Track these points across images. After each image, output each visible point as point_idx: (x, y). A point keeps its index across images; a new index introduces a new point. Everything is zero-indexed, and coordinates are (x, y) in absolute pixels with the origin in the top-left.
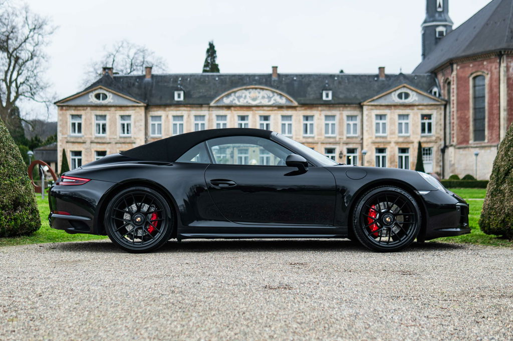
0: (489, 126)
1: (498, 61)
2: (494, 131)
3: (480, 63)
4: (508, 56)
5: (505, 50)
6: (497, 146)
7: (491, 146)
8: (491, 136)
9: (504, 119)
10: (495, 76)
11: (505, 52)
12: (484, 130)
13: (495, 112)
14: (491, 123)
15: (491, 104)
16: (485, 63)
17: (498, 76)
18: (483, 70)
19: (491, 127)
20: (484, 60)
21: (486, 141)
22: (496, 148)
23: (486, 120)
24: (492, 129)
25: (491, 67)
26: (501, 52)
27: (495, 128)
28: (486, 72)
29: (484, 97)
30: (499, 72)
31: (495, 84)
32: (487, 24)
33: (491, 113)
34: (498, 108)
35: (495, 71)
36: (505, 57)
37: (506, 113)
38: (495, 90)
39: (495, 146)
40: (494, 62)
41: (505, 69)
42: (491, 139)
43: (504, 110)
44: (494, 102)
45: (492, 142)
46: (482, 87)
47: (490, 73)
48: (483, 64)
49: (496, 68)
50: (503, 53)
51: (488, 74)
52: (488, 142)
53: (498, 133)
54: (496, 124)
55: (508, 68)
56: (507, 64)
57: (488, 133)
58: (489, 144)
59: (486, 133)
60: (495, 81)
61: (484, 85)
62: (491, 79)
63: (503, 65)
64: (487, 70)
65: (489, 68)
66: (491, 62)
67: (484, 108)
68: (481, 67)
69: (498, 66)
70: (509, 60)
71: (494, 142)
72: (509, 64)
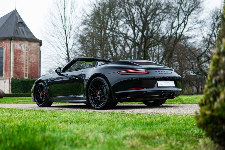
0: (5, 70)
1: (10, 42)
2: (8, 72)
3: (1, 42)
4: (14, 40)
5: (13, 37)
6: (9, 79)
7: (6, 79)
8: (6, 74)
9: (12, 67)
10: (8, 48)
11: (13, 38)
12: (3, 72)
13: (8, 64)
14: (6, 69)
15: (6, 60)
16: (4, 42)
17: (10, 48)
18: (2, 45)
19: (6, 70)
20: (3, 41)
21: (4, 76)
22: (9, 80)
23: (4, 67)
24: (7, 72)
25: (6, 44)
26: (11, 38)
27: (8, 71)
28: (4, 46)
29: (3, 57)
30: (10, 47)
31: (8, 52)
32: (3, 26)
33: (6, 64)
34: (9, 63)
35: (8, 46)
36: (13, 40)
37: (13, 65)
38: (8, 55)
39: (8, 79)
40: (8, 42)
41: (13, 46)
42: (6, 76)
43: (13, 63)
44: (8, 59)
45: (7, 77)
46: (2, 53)
47: (6, 47)
48: (3, 43)
49: (9, 45)
50: (12, 38)
51: (5, 47)
52: (5, 77)
53: (9, 73)
54: (9, 69)
55: (14, 45)
56: (14, 44)
57: (5, 73)
58: (5, 78)
59: (4, 73)
60: (8, 50)
61: (3, 52)
62: (6, 49)
63: (12, 44)
64: (4, 45)
65: (5, 45)
66: (6, 42)
67: (3, 62)
68: (1, 44)
69: (10, 44)
70: (15, 42)
71: (8, 77)
72: (15, 44)
